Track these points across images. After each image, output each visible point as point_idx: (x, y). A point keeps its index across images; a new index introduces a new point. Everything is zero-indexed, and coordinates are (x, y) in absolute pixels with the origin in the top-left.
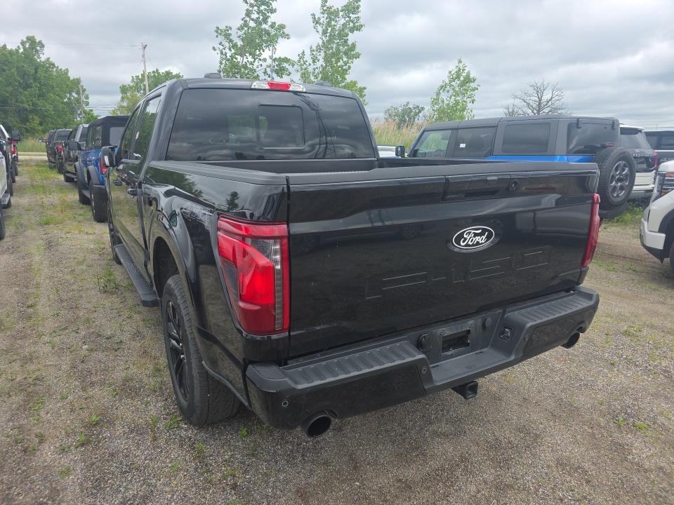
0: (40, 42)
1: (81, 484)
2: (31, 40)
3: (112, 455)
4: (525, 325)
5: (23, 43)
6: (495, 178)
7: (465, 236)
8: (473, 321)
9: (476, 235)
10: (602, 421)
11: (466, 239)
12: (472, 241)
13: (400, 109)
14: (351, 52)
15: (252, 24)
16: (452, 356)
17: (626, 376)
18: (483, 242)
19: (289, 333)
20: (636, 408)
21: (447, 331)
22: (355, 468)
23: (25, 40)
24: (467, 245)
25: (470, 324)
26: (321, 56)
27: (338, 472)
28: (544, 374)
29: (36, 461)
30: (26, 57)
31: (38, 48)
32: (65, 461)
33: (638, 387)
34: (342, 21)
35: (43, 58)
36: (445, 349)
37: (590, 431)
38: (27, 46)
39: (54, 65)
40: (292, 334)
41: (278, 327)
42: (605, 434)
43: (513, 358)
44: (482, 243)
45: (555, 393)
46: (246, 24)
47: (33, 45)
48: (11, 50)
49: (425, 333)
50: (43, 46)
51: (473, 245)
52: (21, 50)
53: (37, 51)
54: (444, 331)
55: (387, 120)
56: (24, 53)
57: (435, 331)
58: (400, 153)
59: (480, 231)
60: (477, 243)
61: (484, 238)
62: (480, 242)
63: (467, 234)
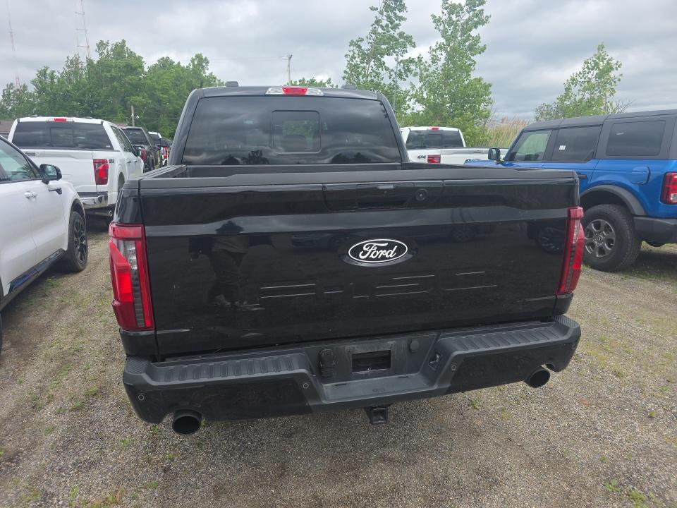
0: (206, 58)
1: (55, 443)
2: (199, 57)
3: (91, 423)
4: (452, 353)
5: (193, 61)
6: (391, 187)
7: (365, 249)
8: (394, 342)
9: (379, 248)
10: (590, 481)
11: (365, 253)
12: (374, 255)
13: (554, 107)
14: (475, 48)
15: (380, 30)
16: (366, 376)
17: (660, 434)
18: (391, 256)
19: (155, 332)
20: (648, 473)
21: (359, 348)
22: (281, 476)
23: (194, 57)
24: (368, 259)
25: (390, 344)
26: (443, 56)
27: (261, 476)
28: (550, 416)
29: (37, 417)
30: (195, 73)
31: (204, 64)
32: (56, 422)
33: (668, 449)
34: (466, 16)
35: (208, 73)
36: (356, 368)
37: (567, 489)
38: (196, 63)
39: (215, 78)
40: (158, 333)
41: (141, 325)
42: (584, 497)
43: (435, 387)
44: (390, 258)
45: (552, 439)
46: (374, 32)
47: (201, 61)
48: (184, 67)
49: (326, 348)
50: (208, 62)
51: (377, 259)
52: (191, 67)
53: (203, 67)
54: (354, 348)
55: (537, 118)
56: (193, 70)
57: (342, 347)
58: (494, 156)
59: (386, 244)
60: (384, 257)
61: (392, 252)
62: (387, 256)
63: (367, 247)
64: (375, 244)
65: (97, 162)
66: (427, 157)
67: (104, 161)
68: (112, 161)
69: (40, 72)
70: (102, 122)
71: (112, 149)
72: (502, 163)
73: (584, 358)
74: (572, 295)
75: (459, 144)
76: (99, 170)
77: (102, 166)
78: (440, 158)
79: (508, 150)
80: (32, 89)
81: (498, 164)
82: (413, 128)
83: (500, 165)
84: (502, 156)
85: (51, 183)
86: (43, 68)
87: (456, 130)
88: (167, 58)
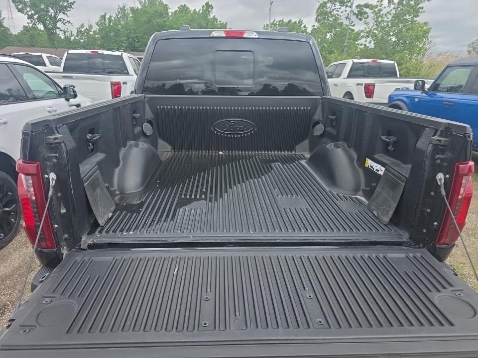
0: (211, 5)
2: (207, 4)
5: (203, 7)
23: (204, 4)
30: (203, 16)
31: (210, 9)
35: (212, 16)
38: (205, 8)
39: (217, 20)
47: (208, 7)
50: (213, 8)
52: (201, 11)
53: (209, 12)
55: (469, 52)
56: (202, 13)
58: (420, 86)
65: (113, 84)
66: (364, 84)
67: (119, 83)
68: (125, 83)
69: (102, 16)
70: (122, 54)
71: (128, 74)
72: (426, 93)
73: (470, 278)
74: (454, 245)
75: (393, 74)
76: (115, 90)
77: (117, 86)
78: (374, 86)
79: (433, 81)
80: (95, 28)
81: (422, 93)
82: (356, 61)
83: (424, 94)
84: (427, 86)
85: (71, 100)
86: (103, 14)
87: (392, 62)
88: (185, 5)
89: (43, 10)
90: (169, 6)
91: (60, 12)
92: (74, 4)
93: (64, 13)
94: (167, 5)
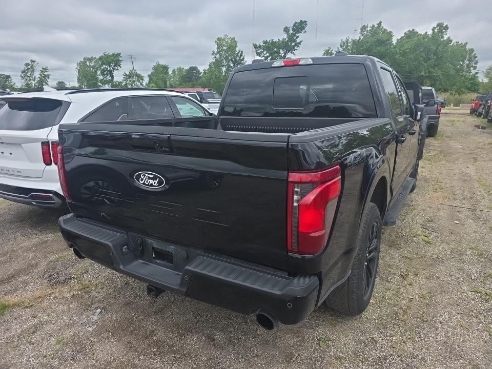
0: (446, 26)
2: (440, 25)
6: (138, 137)
8: (174, 247)
11: (142, 179)
12: (147, 182)
18: (156, 184)
21: (155, 244)
23: (436, 26)
24: (144, 184)
31: (444, 31)
35: (446, 37)
38: (436, 30)
39: (452, 41)
44: (155, 186)
49: (138, 237)
50: (448, 29)
51: (148, 185)
52: (431, 34)
53: (442, 33)
54: (153, 243)
57: (147, 239)
59: (152, 176)
60: (152, 185)
61: (156, 182)
62: (154, 185)
63: (143, 176)
64: (147, 175)
88: (413, 30)
89: (275, 52)
90: (394, 34)
91: (289, 52)
92: (301, 43)
93: (291, 52)
94: (391, 32)
